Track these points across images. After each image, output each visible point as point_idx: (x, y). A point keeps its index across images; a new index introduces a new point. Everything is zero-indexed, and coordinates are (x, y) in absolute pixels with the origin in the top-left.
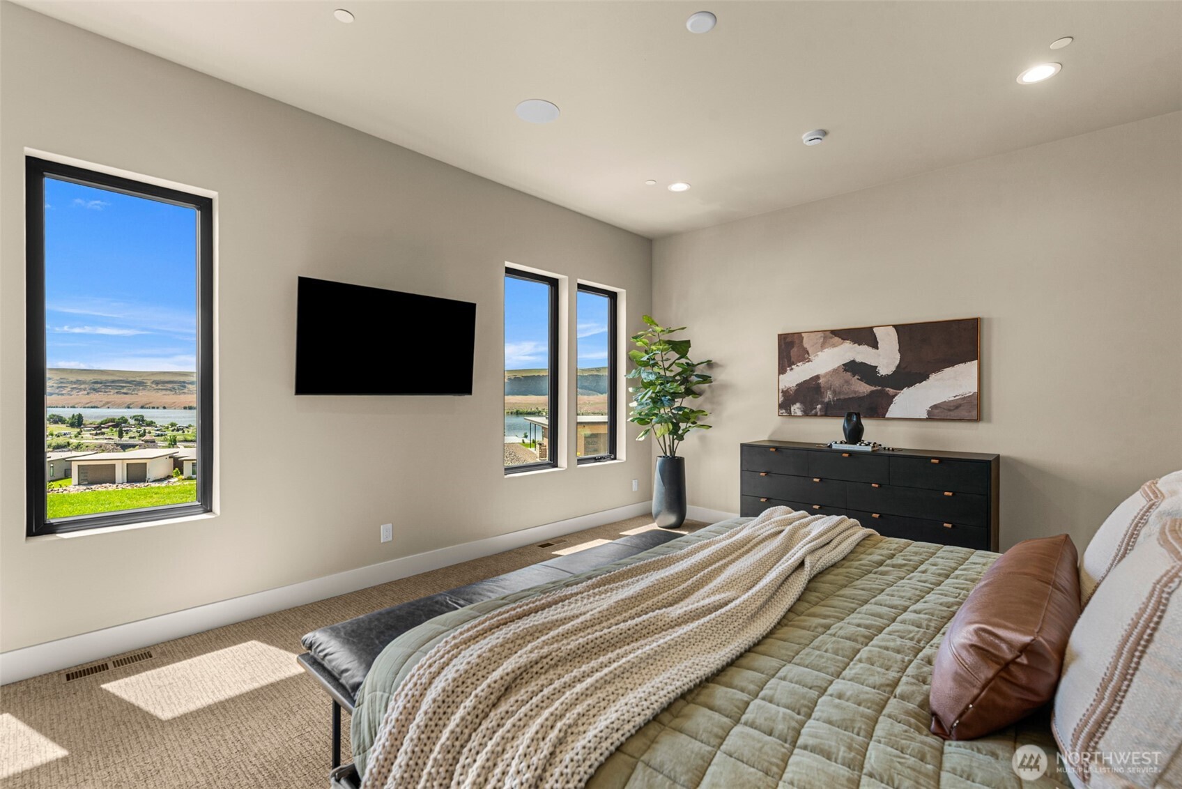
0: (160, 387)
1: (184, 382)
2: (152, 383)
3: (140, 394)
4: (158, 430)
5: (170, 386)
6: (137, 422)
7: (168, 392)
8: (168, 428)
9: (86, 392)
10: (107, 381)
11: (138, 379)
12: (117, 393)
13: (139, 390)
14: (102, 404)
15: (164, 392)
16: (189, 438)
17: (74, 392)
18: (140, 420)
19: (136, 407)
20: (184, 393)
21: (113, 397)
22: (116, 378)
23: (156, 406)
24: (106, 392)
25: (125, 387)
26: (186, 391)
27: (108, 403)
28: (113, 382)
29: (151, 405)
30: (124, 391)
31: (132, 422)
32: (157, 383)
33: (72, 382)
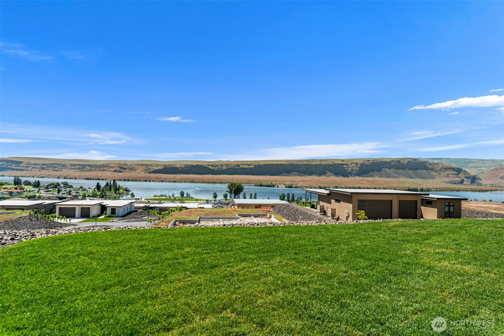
0: (73, 167)
1: (84, 165)
2: (69, 165)
3: (64, 171)
4: (75, 190)
5: (78, 167)
6: (64, 186)
7: (77, 170)
8: (79, 189)
9: (38, 170)
10: (48, 164)
11: (63, 163)
12: (53, 170)
13: (63, 169)
14: (46, 175)
15: (75, 170)
16: (90, 195)
17: (33, 170)
18: (66, 184)
19: (62, 178)
20: (85, 171)
21: (52, 172)
22: (53, 162)
23: (71, 177)
24: (48, 170)
25: (57, 167)
26: (85, 169)
27: (49, 175)
28: (51, 164)
29: (69, 177)
30: (56, 169)
31: (62, 185)
32: (72, 165)
33: (33, 164)
